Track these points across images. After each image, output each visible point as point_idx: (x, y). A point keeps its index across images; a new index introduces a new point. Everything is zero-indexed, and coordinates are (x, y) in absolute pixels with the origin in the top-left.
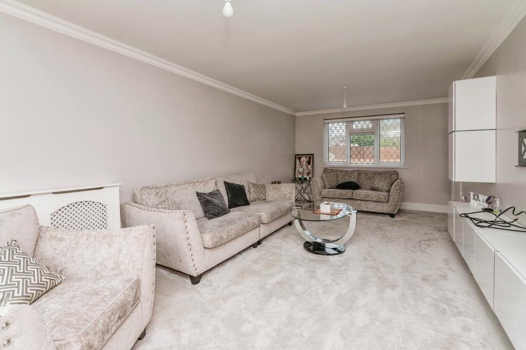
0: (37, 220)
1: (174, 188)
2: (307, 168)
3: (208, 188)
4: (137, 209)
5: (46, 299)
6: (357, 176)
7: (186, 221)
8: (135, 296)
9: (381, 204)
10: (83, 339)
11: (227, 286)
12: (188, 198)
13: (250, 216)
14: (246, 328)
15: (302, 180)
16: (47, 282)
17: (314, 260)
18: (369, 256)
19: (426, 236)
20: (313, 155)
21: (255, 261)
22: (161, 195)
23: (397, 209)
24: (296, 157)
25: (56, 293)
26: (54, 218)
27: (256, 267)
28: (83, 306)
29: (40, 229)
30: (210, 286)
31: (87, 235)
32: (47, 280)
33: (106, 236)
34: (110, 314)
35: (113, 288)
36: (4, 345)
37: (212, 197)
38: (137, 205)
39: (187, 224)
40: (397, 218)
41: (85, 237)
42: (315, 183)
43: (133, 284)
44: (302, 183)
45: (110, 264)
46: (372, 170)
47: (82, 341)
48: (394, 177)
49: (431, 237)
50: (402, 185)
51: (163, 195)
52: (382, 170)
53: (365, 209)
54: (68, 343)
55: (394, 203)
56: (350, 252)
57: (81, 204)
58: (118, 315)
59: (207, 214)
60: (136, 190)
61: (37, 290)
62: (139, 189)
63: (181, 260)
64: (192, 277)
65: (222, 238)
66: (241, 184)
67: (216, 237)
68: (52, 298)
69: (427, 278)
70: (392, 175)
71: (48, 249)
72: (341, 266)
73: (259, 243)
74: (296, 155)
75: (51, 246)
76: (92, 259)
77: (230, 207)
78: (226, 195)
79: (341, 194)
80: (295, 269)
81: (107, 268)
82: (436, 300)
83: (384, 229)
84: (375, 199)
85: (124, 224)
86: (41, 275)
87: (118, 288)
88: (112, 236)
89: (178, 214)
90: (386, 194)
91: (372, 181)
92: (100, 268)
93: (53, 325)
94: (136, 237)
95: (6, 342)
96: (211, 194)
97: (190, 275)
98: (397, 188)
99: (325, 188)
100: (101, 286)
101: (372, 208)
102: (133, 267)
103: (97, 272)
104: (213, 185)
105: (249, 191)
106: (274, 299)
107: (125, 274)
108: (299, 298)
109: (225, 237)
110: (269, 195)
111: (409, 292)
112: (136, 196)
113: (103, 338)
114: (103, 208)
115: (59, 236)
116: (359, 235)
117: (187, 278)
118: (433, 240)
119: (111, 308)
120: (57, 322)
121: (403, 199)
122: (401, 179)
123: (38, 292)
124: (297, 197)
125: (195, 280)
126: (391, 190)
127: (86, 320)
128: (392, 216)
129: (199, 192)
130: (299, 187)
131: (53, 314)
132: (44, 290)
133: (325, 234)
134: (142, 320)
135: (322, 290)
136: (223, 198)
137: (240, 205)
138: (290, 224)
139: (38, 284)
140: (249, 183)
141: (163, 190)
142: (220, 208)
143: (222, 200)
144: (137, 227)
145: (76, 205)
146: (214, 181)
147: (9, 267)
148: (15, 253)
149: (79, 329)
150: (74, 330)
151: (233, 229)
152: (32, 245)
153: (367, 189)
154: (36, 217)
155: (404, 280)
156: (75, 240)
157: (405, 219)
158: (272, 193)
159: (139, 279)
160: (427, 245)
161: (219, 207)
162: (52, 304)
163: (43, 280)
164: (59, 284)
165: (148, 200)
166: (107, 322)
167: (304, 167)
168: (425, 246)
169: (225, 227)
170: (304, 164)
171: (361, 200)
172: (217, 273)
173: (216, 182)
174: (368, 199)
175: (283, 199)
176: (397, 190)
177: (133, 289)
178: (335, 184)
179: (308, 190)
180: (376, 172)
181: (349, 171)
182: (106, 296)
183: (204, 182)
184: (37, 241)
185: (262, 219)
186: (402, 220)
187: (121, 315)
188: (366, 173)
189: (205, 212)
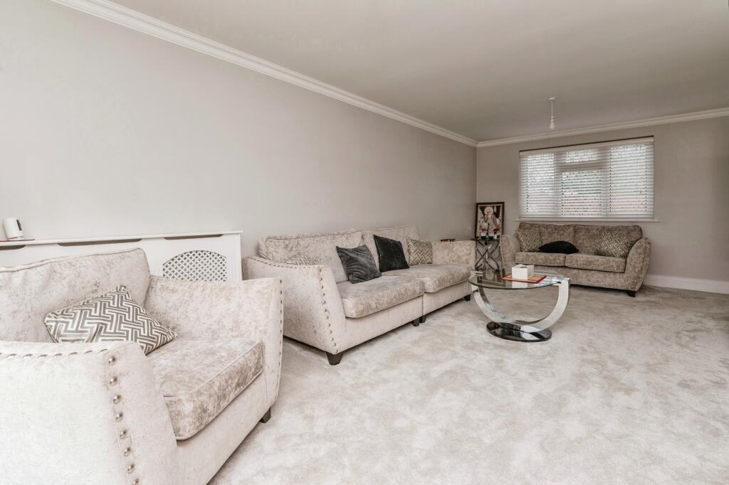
0: (148, 266)
1: (307, 241)
2: (495, 222)
3: (352, 243)
4: (262, 265)
5: (156, 354)
6: (572, 234)
7: (322, 279)
8: (258, 362)
9: (612, 275)
10: (195, 399)
11: (376, 371)
12: (326, 254)
13: (409, 281)
14: (400, 423)
15: (487, 240)
16: (158, 337)
17: (501, 347)
18: (589, 346)
19: (690, 324)
20: (503, 203)
21: (415, 343)
22: (292, 248)
23: (640, 284)
24: (477, 207)
25: (167, 350)
26: (167, 269)
27: (416, 350)
28: (196, 365)
29: (151, 278)
30: (354, 368)
31: (202, 286)
32: (157, 334)
33: (224, 289)
34: (227, 377)
35: (231, 349)
36: (111, 383)
37: (357, 254)
38: (262, 259)
39: (323, 283)
40: (639, 298)
41: (200, 289)
42: (506, 244)
43: (255, 347)
44: (486, 244)
45: (228, 323)
46: (598, 224)
47: (194, 401)
48: (635, 235)
49: (698, 326)
50: (648, 246)
51: (294, 249)
52: (615, 225)
53: (585, 283)
54: (179, 400)
55: (635, 275)
56: (558, 339)
57: (197, 255)
58: (236, 381)
59: (350, 277)
60: (260, 241)
61: (147, 344)
62: (265, 239)
63: (315, 331)
64: (329, 356)
65: (370, 306)
66: (398, 240)
67: (361, 304)
68: (163, 354)
69: (689, 383)
70: (632, 233)
71: (160, 301)
72: (544, 357)
73: (421, 320)
74: (478, 204)
75: (162, 298)
76: (207, 315)
77: (382, 270)
78: (376, 253)
79: (546, 259)
80: (473, 357)
81: (225, 327)
82: (702, 415)
83: (616, 311)
84: (601, 268)
85: (245, 276)
86: (152, 328)
87: (236, 350)
88: (231, 289)
89: (313, 269)
90: (622, 260)
91: (597, 241)
92: (217, 327)
93: (163, 380)
94: (259, 291)
95: (112, 380)
96: (356, 250)
97: (327, 352)
98: (639, 251)
99: (521, 251)
100: (217, 345)
101: (597, 281)
102: (256, 328)
103: (213, 332)
104: (360, 239)
105: (409, 250)
106: (441, 391)
107: (245, 336)
108: (478, 392)
109: (374, 305)
110: (436, 257)
111: (656, 401)
112: (261, 247)
113: (219, 404)
114: (221, 260)
115: (171, 287)
116: (575, 318)
117: (324, 356)
118: (700, 330)
119: (228, 370)
120: (167, 378)
121: (649, 269)
122: (646, 239)
123: (148, 346)
124: (478, 265)
125: (335, 359)
126: (630, 255)
127: (199, 379)
128: (631, 294)
129: (340, 246)
130: (482, 250)
131: (164, 369)
132: (155, 344)
133: (520, 314)
134: (266, 397)
135: (512, 386)
136: (371, 255)
137: (395, 269)
138: (467, 298)
139: (148, 336)
140: (408, 239)
141: (293, 243)
142: (368, 270)
143: (370, 259)
144: (261, 280)
145: (191, 255)
146: (360, 234)
147: (117, 314)
148: (124, 299)
149: (191, 387)
150: (185, 387)
151: (385, 297)
152: (143, 294)
153: (589, 253)
154: (147, 263)
155: (648, 383)
156: (189, 292)
157: (653, 299)
158: (441, 254)
159: (262, 343)
160: (691, 338)
161: (367, 267)
162: (163, 359)
163: (154, 333)
164: (170, 341)
165: (274, 254)
166: (223, 385)
167: (490, 221)
168: (688, 339)
169: (373, 292)
170: (490, 216)
171: (579, 269)
172: (364, 354)
173: (362, 237)
174: (590, 267)
175: (456, 263)
176: (640, 254)
177: (255, 353)
178: (538, 244)
179: (495, 255)
180: (604, 228)
181: (560, 227)
182: (223, 357)
183: (348, 235)
184: (148, 292)
185: (426, 286)
186: (648, 302)
187: (240, 381)
188: (588, 229)
189: (348, 274)
